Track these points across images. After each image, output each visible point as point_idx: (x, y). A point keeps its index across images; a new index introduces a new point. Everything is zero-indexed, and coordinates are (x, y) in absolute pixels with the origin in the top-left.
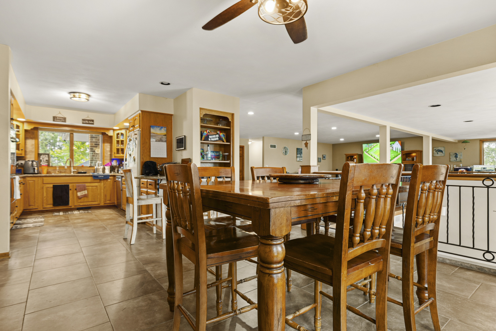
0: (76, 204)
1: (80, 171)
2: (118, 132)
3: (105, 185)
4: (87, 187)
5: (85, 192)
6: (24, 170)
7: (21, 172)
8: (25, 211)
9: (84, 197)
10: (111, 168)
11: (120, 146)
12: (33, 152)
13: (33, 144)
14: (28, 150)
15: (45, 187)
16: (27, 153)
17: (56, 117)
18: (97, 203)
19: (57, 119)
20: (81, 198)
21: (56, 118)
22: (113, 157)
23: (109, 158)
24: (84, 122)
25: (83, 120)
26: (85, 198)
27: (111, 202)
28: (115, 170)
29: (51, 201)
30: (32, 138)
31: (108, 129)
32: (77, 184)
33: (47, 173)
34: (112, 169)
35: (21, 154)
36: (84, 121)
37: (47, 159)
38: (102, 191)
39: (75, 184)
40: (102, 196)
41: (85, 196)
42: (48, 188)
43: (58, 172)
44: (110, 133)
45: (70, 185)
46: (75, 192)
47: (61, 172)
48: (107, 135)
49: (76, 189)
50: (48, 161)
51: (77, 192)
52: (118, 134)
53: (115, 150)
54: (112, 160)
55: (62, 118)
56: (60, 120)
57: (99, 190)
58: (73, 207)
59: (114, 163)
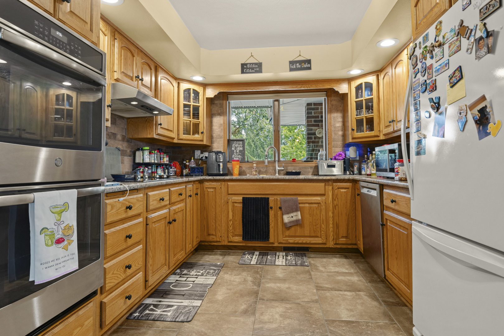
0: (282, 239)
1: (290, 169)
2: (358, 82)
3: (335, 203)
4: (301, 205)
5: (296, 216)
6: (207, 169)
7: (202, 172)
8: (203, 244)
9: (295, 225)
10: (344, 163)
11: (364, 114)
12: (221, 138)
13: (221, 124)
14: (214, 135)
15: (230, 200)
16: (214, 139)
17: (246, 64)
18: (321, 242)
19: (247, 68)
20: (291, 227)
21: (245, 67)
22: (350, 140)
23: (340, 143)
24: (292, 67)
25: (291, 63)
26: (298, 228)
27: (350, 242)
28: (353, 167)
29: (239, 230)
30: (220, 114)
31: (339, 81)
32: (282, 197)
33: (240, 174)
34: (348, 165)
35: (202, 141)
36: (293, 65)
37: (241, 149)
38: (331, 214)
39: (279, 198)
40: (331, 226)
41: (297, 223)
42: (236, 203)
43: (256, 171)
44: (343, 88)
45: (271, 199)
46: (279, 213)
47: (260, 173)
48: (337, 92)
49: (280, 208)
50: (242, 153)
51: (283, 215)
52: (359, 88)
53: (352, 123)
54: (347, 146)
55: (256, 64)
56: (253, 69)
57: (323, 213)
58: (276, 245)
59: (352, 153)
